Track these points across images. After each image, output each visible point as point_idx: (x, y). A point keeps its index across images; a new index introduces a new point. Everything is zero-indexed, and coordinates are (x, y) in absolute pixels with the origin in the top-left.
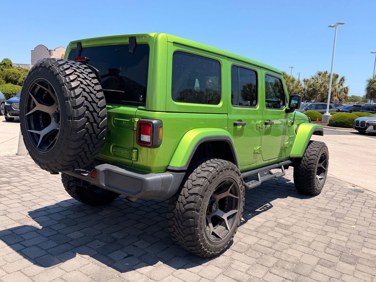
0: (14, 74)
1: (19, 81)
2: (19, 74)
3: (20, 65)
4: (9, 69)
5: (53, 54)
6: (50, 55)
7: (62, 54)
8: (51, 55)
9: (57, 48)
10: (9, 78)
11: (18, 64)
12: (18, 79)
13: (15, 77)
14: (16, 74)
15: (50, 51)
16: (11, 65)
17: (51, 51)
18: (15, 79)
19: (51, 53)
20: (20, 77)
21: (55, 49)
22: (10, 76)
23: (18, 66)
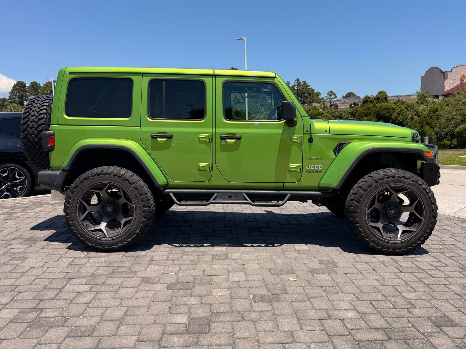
0: (387, 109)
1: (393, 117)
2: (393, 108)
3: (400, 97)
4: (383, 104)
5: (449, 76)
6: (444, 78)
7: (463, 74)
8: (446, 78)
9: (455, 68)
10: (381, 114)
11: (397, 97)
12: (392, 115)
13: (388, 112)
14: (389, 108)
15: (444, 73)
16: (386, 99)
17: (446, 73)
18: (388, 114)
19: (446, 76)
20: (394, 112)
21: (451, 69)
22: (382, 112)
23: (398, 98)
